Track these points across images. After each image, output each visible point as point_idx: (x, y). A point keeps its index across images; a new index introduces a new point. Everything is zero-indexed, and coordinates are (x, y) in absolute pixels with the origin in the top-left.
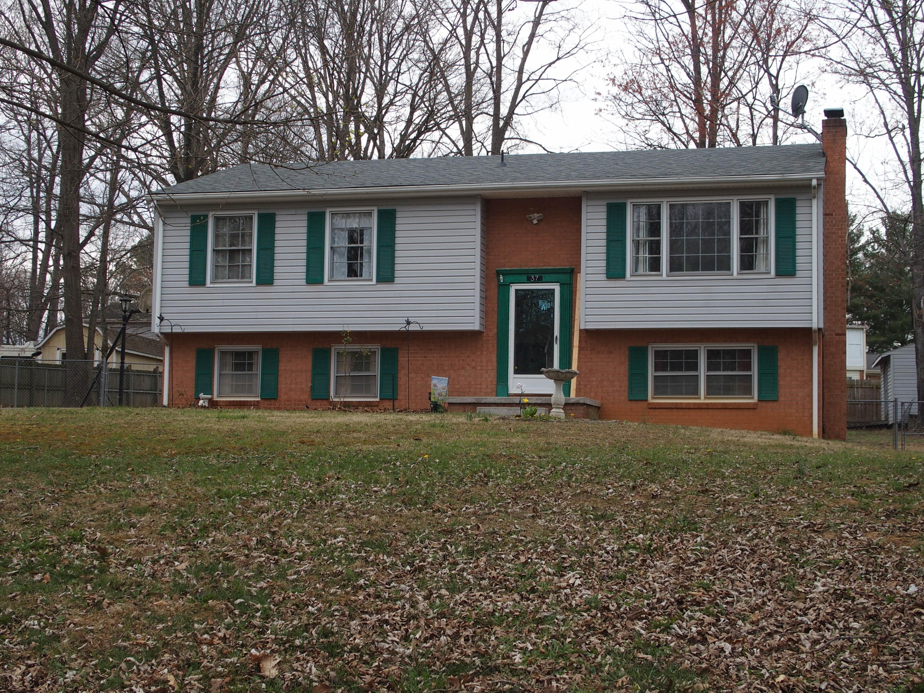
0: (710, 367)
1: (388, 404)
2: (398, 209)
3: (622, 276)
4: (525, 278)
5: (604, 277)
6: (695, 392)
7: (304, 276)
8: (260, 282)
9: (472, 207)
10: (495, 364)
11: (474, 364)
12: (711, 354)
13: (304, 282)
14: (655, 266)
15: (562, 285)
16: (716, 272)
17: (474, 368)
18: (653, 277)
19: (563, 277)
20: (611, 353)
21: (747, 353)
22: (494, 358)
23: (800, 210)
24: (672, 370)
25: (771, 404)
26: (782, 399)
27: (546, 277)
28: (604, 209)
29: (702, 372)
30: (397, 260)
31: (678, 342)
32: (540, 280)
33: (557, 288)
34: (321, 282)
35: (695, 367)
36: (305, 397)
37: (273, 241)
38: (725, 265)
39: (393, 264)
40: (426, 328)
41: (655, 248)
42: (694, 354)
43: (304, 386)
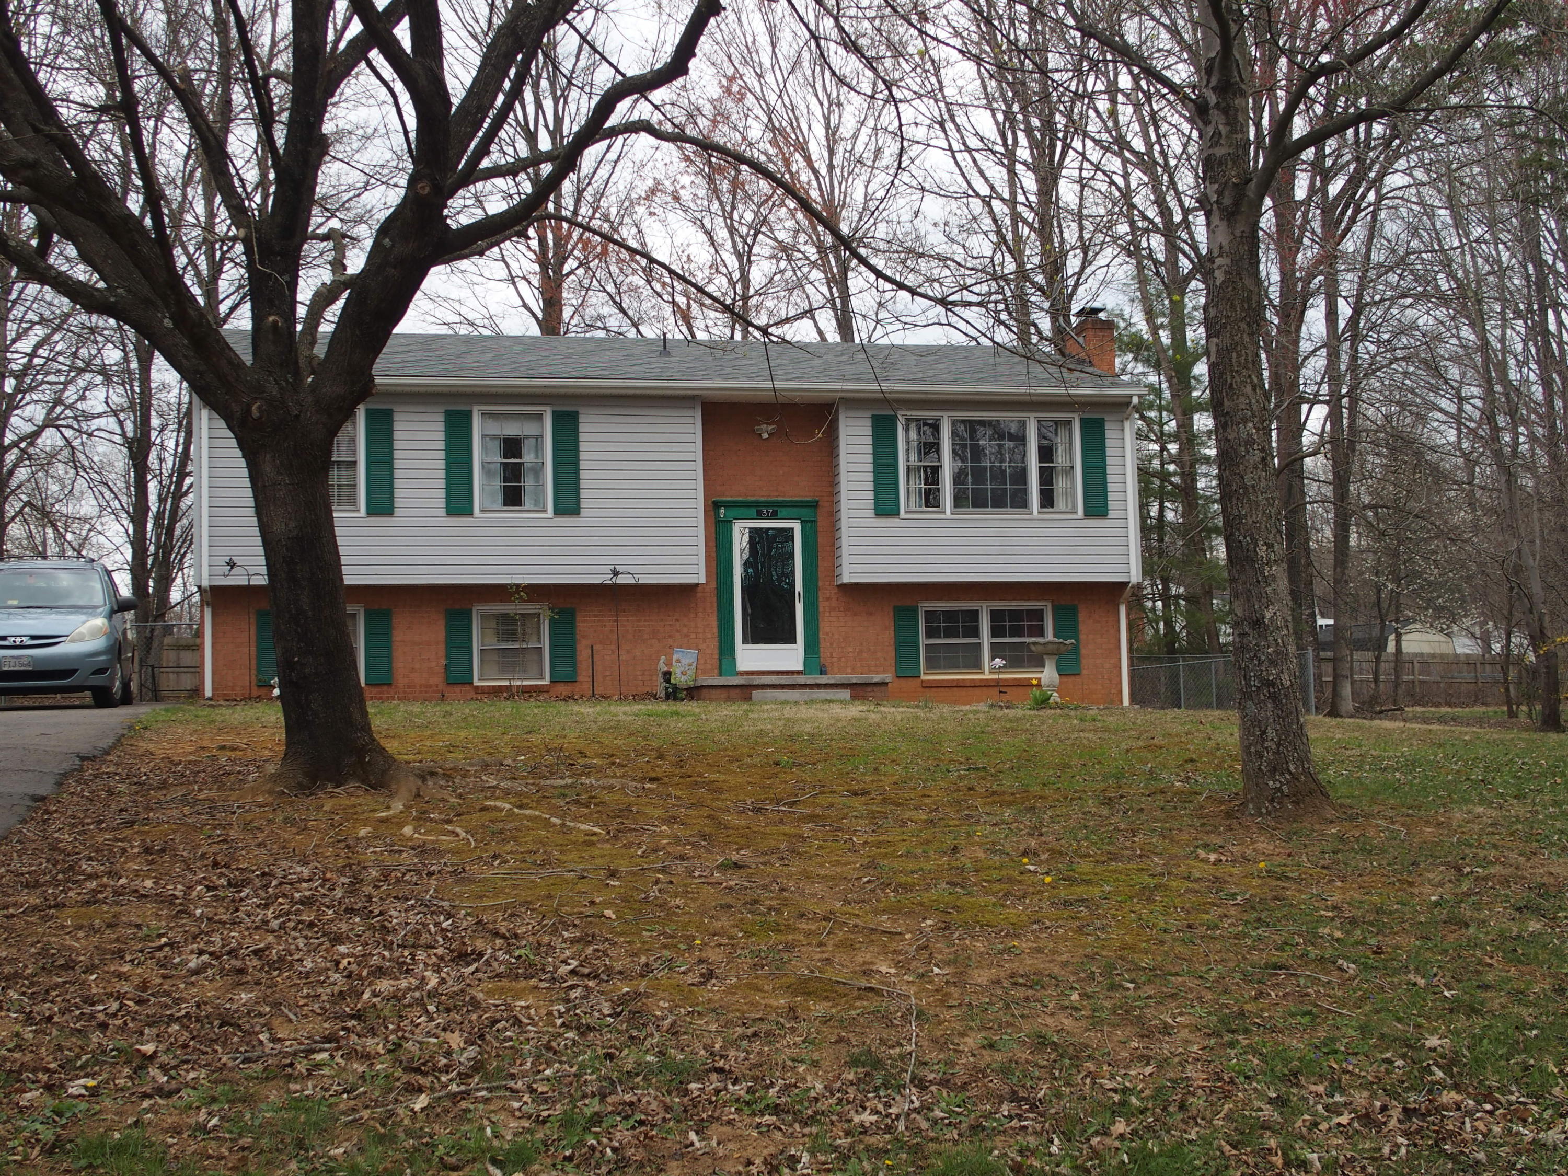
0: (995, 632)
1: (563, 689)
2: (582, 410)
3: (895, 513)
4: (753, 512)
5: (871, 513)
6: (977, 664)
7: (442, 503)
8: (373, 511)
9: (690, 412)
10: (715, 630)
11: (685, 630)
12: (996, 616)
13: (443, 512)
14: (931, 499)
15: (803, 522)
16: (1009, 509)
17: (687, 636)
18: (931, 515)
19: (804, 512)
20: (871, 614)
21: (1038, 615)
22: (714, 623)
23: (1110, 433)
24: (947, 636)
25: (1072, 679)
26: (1084, 672)
27: (782, 512)
28: (869, 423)
29: (986, 638)
30: (583, 484)
31: (957, 599)
32: (774, 516)
33: (797, 526)
34: (470, 513)
35: (974, 631)
36: (438, 680)
37: (391, 450)
38: (1021, 501)
39: (577, 489)
40: (644, 580)
41: (933, 475)
42: (974, 615)
43: (433, 664)
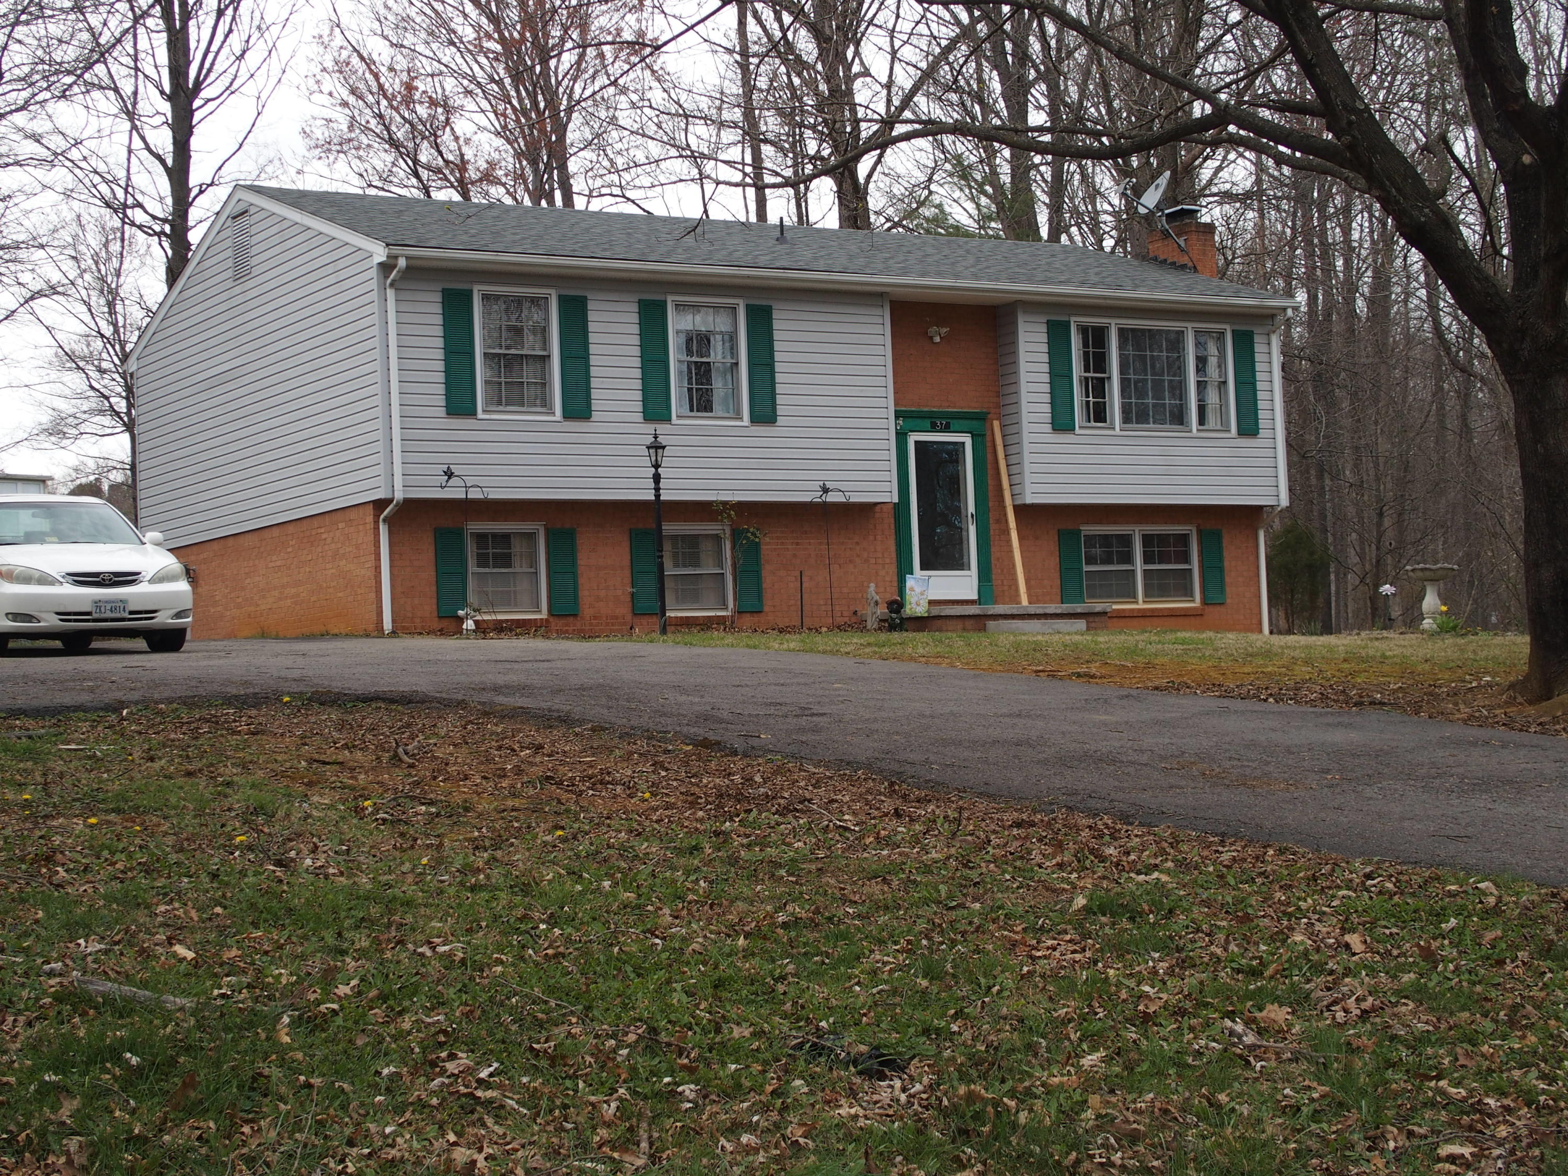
0: (1147, 559)
1: (747, 620)
2: (775, 305)
3: (1070, 429)
4: (927, 424)
5: (1048, 428)
6: (1131, 595)
7: (639, 406)
8: (570, 414)
9: (878, 311)
10: (894, 555)
11: (865, 555)
12: (1147, 540)
13: (639, 417)
14: (1099, 414)
15: (973, 437)
16: (1167, 426)
17: (867, 561)
18: (1097, 432)
19: (975, 424)
20: (1037, 538)
21: (1183, 539)
22: (892, 544)
23: (1259, 348)
24: (1103, 562)
25: (1218, 608)
26: (1228, 601)
27: (955, 424)
28: (1044, 328)
29: (1139, 566)
30: (779, 389)
31: (1115, 523)
32: (947, 429)
33: (967, 440)
34: (667, 419)
35: (1127, 558)
36: (624, 610)
37: (586, 344)
38: (1179, 418)
39: (773, 395)
41: (1098, 388)
42: (1126, 540)
43: (619, 592)
